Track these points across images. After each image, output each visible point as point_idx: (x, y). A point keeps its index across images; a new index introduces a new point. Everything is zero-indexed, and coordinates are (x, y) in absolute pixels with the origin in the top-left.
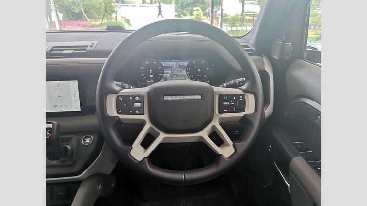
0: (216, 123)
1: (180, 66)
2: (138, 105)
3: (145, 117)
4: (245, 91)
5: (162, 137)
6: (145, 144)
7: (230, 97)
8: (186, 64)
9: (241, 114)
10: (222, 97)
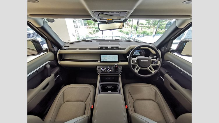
0: (151, 66)
1: (138, 52)
2: (136, 62)
3: (137, 64)
4: (158, 60)
5: (140, 68)
6: (137, 69)
7: (154, 61)
8: (139, 51)
9: (157, 65)
10: (152, 61)
